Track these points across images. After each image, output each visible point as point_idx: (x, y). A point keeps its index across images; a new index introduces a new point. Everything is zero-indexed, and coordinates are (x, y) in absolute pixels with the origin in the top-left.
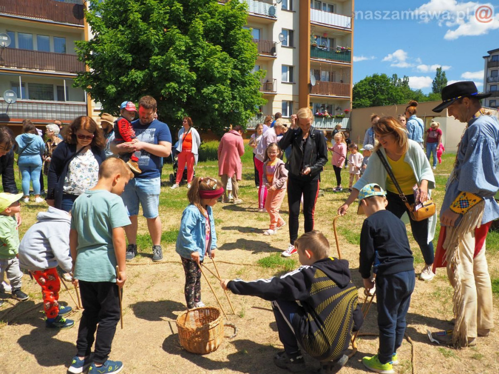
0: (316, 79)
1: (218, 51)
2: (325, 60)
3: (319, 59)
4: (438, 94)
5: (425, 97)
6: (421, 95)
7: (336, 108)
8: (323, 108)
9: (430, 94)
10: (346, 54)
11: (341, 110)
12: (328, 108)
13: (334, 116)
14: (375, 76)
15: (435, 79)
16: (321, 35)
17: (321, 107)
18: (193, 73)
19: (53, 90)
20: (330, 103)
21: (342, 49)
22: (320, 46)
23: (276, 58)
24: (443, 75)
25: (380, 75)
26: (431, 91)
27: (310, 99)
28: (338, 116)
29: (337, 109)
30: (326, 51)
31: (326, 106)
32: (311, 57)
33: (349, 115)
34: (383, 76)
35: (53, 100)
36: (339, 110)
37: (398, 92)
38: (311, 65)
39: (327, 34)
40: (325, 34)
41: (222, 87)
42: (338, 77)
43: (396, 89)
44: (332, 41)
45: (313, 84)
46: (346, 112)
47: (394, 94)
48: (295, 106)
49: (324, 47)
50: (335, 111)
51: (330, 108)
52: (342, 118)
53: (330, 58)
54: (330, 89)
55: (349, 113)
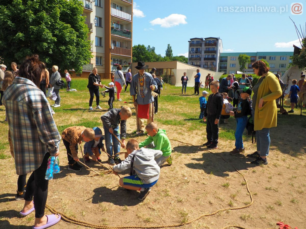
0: (114, 46)
1: (69, 27)
2: (118, 36)
3: (115, 35)
4: (168, 57)
5: (162, 58)
6: (161, 57)
9: (164, 57)
10: (129, 33)
11: (126, 62)
12: (120, 61)
13: (124, 66)
14: (139, 45)
15: (167, 49)
16: (116, 22)
17: (117, 60)
18: (55, 38)
20: (121, 59)
21: (127, 31)
22: (116, 28)
23: (92, 32)
24: (171, 48)
25: (141, 45)
26: (165, 55)
27: (111, 56)
28: (126, 66)
29: (124, 62)
30: (118, 31)
31: (119, 60)
32: (111, 34)
34: (143, 46)
36: (125, 63)
37: (150, 55)
38: (111, 38)
39: (119, 21)
41: (71, 47)
42: (125, 45)
43: (149, 53)
44: (122, 26)
45: (113, 48)
46: (129, 64)
47: (148, 55)
48: (103, 59)
49: (118, 29)
50: (124, 63)
51: (121, 61)
52: (127, 67)
53: (121, 35)
54: (121, 52)
55: (131, 65)
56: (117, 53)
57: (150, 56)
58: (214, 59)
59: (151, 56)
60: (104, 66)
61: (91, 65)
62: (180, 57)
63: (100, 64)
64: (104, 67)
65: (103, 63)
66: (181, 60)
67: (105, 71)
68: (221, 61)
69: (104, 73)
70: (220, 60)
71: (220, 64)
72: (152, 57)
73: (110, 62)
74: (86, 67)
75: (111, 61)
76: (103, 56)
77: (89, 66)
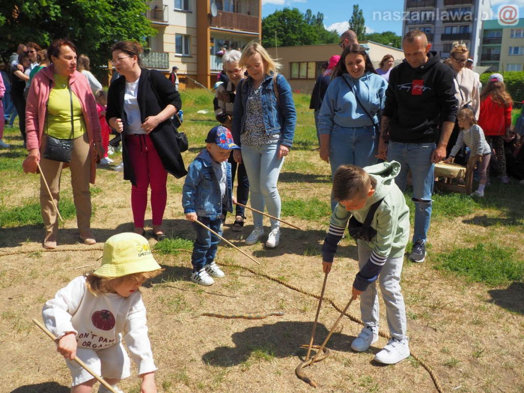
0: (218, 9)
12: (232, 46)
14: (286, 10)
15: (352, 17)
20: (235, 40)
25: (291, 9)
27: (212, 33)
34: (295, 11)
37: (311, 31)
43: (310, 28)
45: (214, 14)
48: (193, 41)
51: (235, 46)
54: (234, 22)
56: (224, 25)
57: (312, 35)
58: (467, 36)
59: (315, 34)
60: (195, 57)
61: (165, 56)
62: (384, 34)
63: (186, 52)
64: (194, 60)
65: (193, 50)
66: (386, 42)
67: (198, 69)
68: (485, 41)
69: (195, 73)
70: (484, 38)
71: (482, 48)
72: (315, 37)
73: (209, 48)
74: (153, 60)
75: (210, 46)
76: (193, 33)
77: (160, 58)
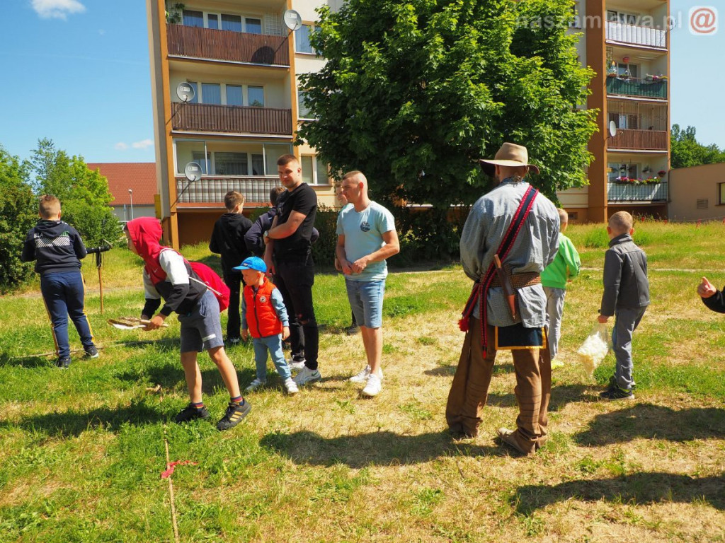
0: (616, 127)
2: (628, 98)
3: (619, 97)
7: (643, 169)
8: (623, 170)
10: (659, 86)
11: (653, 171)
12: (630, 170)
13: (645, 181)
17: (621, 168)
19: (247, 161)
20: (634, 162)
21: (654, 79)
22: (621, 77)
28: (651, 180)
29: (645, 171)
30: (628, 84)
32: (608, 94)
33: (666, 178)
35: (247, 174)
36: (648, 172)
38: (608, 106)
39: (630, 58)
40: (625, 58)
42: (644, 122)
44: (634, 67)
45: (613, 134)
46: (662, 174)
49: (626, 77)
50: (642, 173)
51: (632, 169)
52: (655, 183)
53: (635, 94)
54: (636, 140)
55: (666, 176)
56: (624, 145)
67: (589, 200)
69: (587, 206)
73: (606, 175)
75: (607, 173)
